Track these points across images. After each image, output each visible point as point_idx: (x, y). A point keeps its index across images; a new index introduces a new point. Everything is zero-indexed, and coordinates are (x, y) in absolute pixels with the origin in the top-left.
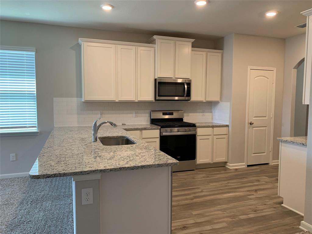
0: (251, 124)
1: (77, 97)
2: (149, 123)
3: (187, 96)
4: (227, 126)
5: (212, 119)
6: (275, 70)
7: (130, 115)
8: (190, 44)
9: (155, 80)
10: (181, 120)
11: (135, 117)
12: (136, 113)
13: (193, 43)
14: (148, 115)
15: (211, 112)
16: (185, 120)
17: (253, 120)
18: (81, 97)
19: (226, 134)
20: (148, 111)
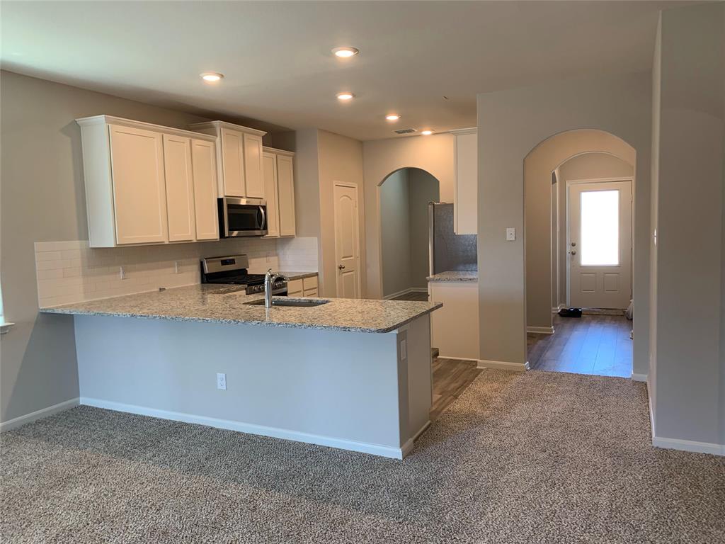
0: (340, 268)
1: (80, 239)
2: (199, 283)
3: (264, 229)
4: (317, 274)
5: (279, 266)
6: (357, 187)
7: (170, 270)
8: (260, 139)
9: (220, 201)
10: (244, 271)
11: (178, 273)
12: (179, 265)
13: (263, 137)
14: (196, 268)
15: (277, 255)
16: (251, 271)
17: (343, 261)
18: (87, 238)
19: (315, 288)
20: (197, 260)
